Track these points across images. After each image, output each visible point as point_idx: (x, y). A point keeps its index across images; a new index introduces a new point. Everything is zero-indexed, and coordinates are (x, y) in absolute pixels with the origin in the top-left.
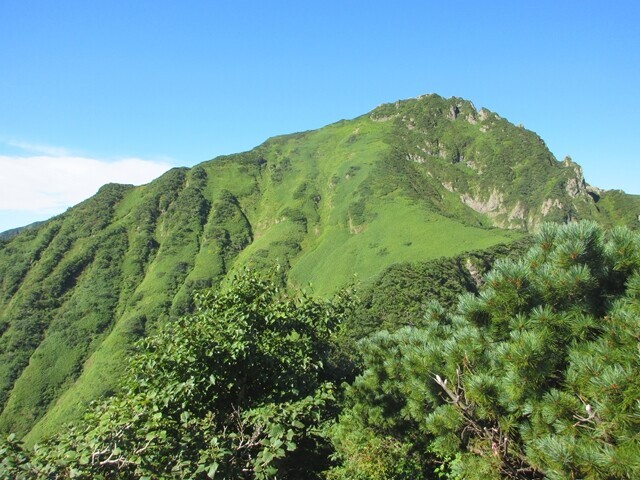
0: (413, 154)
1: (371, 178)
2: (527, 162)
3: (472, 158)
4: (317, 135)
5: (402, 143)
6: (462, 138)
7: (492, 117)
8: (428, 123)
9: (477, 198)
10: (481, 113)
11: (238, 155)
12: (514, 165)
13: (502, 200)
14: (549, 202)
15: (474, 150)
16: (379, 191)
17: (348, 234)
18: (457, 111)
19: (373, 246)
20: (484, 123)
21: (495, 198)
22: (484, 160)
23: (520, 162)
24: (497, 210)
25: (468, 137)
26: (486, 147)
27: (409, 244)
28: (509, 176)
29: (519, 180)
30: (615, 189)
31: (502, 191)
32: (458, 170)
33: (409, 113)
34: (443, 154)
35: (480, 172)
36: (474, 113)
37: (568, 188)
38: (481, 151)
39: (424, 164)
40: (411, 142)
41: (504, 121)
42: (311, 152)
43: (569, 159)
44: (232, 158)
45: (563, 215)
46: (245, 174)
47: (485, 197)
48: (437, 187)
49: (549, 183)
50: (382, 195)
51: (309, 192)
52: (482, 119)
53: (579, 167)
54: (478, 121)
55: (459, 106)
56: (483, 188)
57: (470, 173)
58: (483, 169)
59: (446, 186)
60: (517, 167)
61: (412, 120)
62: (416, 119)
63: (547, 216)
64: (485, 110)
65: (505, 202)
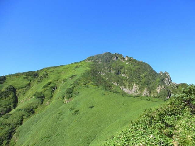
0: (101, 72)
1: (80, 79)
2: (146, 73)
3: (124, 73)
4: (64, 67)
5: (96, 68)
6: (119, 66)
7: (130, 59)
8: (106, 61)
9: (127, 88)
10: (126, 58)
11: (26, 73)
12: (141, 74)
13: (138, 88)
14: (160, 87)
15: (124, 70)
16: (82, 83)
17: (62, 103)
18: (117, 58)
19: (71, 109)
20: (127, 61)
21: (135, 88)
22: (129, 73)
23: (143, 73)
24: (137, 92)
25: (122, 66)
26: (129, 68)
27: (92, 107)
28: (140, 79)
29: (144, 80)
30: (183, 83)
31: (138, 84)
32: (119, 77)
33: (99, 58)
34: (113, 72)
35: (128, 78)
36: (124, 58)
37: (165, 82)
38: (127, 70)
39: (105, 75)
40: (100, 68)
41: (135, 60)
42: (59, 72)
43: (162, 72)
44: (23, 74)
45: (167, 92)
46: (26, 80)
47: (131, 87)
48: (111, 84)
49: (157, 80)
50: (83, 84)
51: (51, 85)
52: (126, 60)
53: (168, 74)
54: (125, 61)
55: (118, 56)
56: (130, 83)
57: (124, 78)
58: (129, 76)
59: (114, 83)
60: (142, 75)
61: (100, 60)
62: (102, 60)
63: (160, 93)
64: (127, 57)
65: (140, 89)
